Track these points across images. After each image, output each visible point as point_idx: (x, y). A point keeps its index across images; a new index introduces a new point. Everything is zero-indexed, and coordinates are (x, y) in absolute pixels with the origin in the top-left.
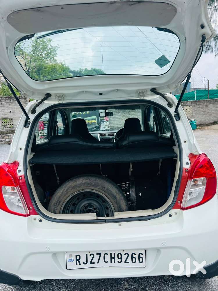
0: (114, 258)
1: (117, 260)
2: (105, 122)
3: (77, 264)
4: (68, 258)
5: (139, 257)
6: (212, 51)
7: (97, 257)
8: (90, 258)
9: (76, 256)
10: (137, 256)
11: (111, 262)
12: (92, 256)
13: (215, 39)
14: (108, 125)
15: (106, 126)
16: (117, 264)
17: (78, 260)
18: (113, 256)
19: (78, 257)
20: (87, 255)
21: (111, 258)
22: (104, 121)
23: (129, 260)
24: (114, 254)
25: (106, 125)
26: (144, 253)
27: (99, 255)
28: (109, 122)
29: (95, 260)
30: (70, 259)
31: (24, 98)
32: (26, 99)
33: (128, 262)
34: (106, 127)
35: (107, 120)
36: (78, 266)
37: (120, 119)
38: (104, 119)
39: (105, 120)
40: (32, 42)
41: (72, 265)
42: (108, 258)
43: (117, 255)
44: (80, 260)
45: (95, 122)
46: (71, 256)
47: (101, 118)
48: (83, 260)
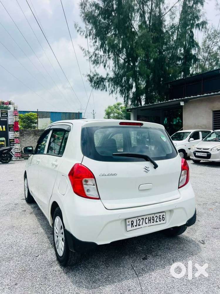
0: (150, 220)
1: (152, 221)
2: (15, 145)
3: (132, 227)
4: (128, 223)
5: (163, 217)
6: (106, 90)
8: (138, 222)
9: (132, 221)
10: (161, 217)
11: (149, 223)
12: (139, 220)
13: (109, 81)
14: (18, 148)
15: (16, 149)
16: (152, 224)
17: (132, 224)
18: (150, 219)
19: (132, 222)
20: (137, 220)
22: (14, 143)
23: (158, 220)
24: (150, 217)
25: (16, 147)
26: (165, 215)
27: (142, 220)
28: (19, 145)
29: (141, 223)
33: (157, 222)
35: (18, 142)
37: (32, 142)
38: (14, 142)
41: (129, 228)
42: (147, 221)
43: (151, 219)
44: (133, 224)
45: (3, 144)
46: (129, 222)
47: (10, 140)
48: (135, 224)
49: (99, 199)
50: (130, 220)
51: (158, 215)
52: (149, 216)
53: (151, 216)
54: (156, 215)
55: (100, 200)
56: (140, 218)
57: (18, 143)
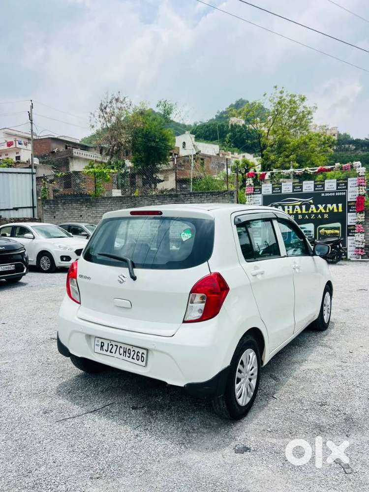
0: (126, 352)
1: (127, 355)
2: (356, 235)
3: (101, 350)
5: (142, 357)
7: (115, 348)
8: (110, 347)
10: (140, 355)
11: (123, 355)
12: (112, 346)
14: (361, 240)
15: (356, 241)
16: (127, 358)
17: (102, 346)
18: (125, 350)
19: (102, 344)
20: (108, 344)
21: (124, 352)
22: (355, 233)
23: (135, 357)
24: (126, 348)
25: (357, 239)
26: (145, 354)
28: (363, 235)
29: (113, 350)
30: (97, 343)
31: (230, 194)
32: (234, 195)
33: (134, 359)
34: (358, 243)
35: (361, 231)
36: (102, 352)
38: (355, 229)
39: (356, 231)
40: (273, 105)
41: (98, 349)
42: (122, 351)
43: (128, 351)
44: (104, 347)
45: (337, 234)
46: (98, 341)
47: (348, 226)
48: (105, 347)
49: (80, 303)
50: (101, 340)
51: (137, 350)
52: (126, 346)
53: (128, 347)
54: (134, 348)
55: (80, 305)
56: (114, 344)
57: (361, 233)
